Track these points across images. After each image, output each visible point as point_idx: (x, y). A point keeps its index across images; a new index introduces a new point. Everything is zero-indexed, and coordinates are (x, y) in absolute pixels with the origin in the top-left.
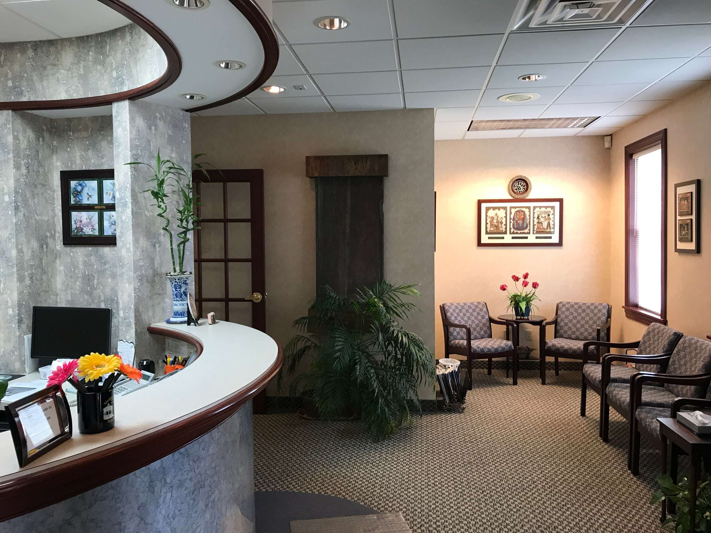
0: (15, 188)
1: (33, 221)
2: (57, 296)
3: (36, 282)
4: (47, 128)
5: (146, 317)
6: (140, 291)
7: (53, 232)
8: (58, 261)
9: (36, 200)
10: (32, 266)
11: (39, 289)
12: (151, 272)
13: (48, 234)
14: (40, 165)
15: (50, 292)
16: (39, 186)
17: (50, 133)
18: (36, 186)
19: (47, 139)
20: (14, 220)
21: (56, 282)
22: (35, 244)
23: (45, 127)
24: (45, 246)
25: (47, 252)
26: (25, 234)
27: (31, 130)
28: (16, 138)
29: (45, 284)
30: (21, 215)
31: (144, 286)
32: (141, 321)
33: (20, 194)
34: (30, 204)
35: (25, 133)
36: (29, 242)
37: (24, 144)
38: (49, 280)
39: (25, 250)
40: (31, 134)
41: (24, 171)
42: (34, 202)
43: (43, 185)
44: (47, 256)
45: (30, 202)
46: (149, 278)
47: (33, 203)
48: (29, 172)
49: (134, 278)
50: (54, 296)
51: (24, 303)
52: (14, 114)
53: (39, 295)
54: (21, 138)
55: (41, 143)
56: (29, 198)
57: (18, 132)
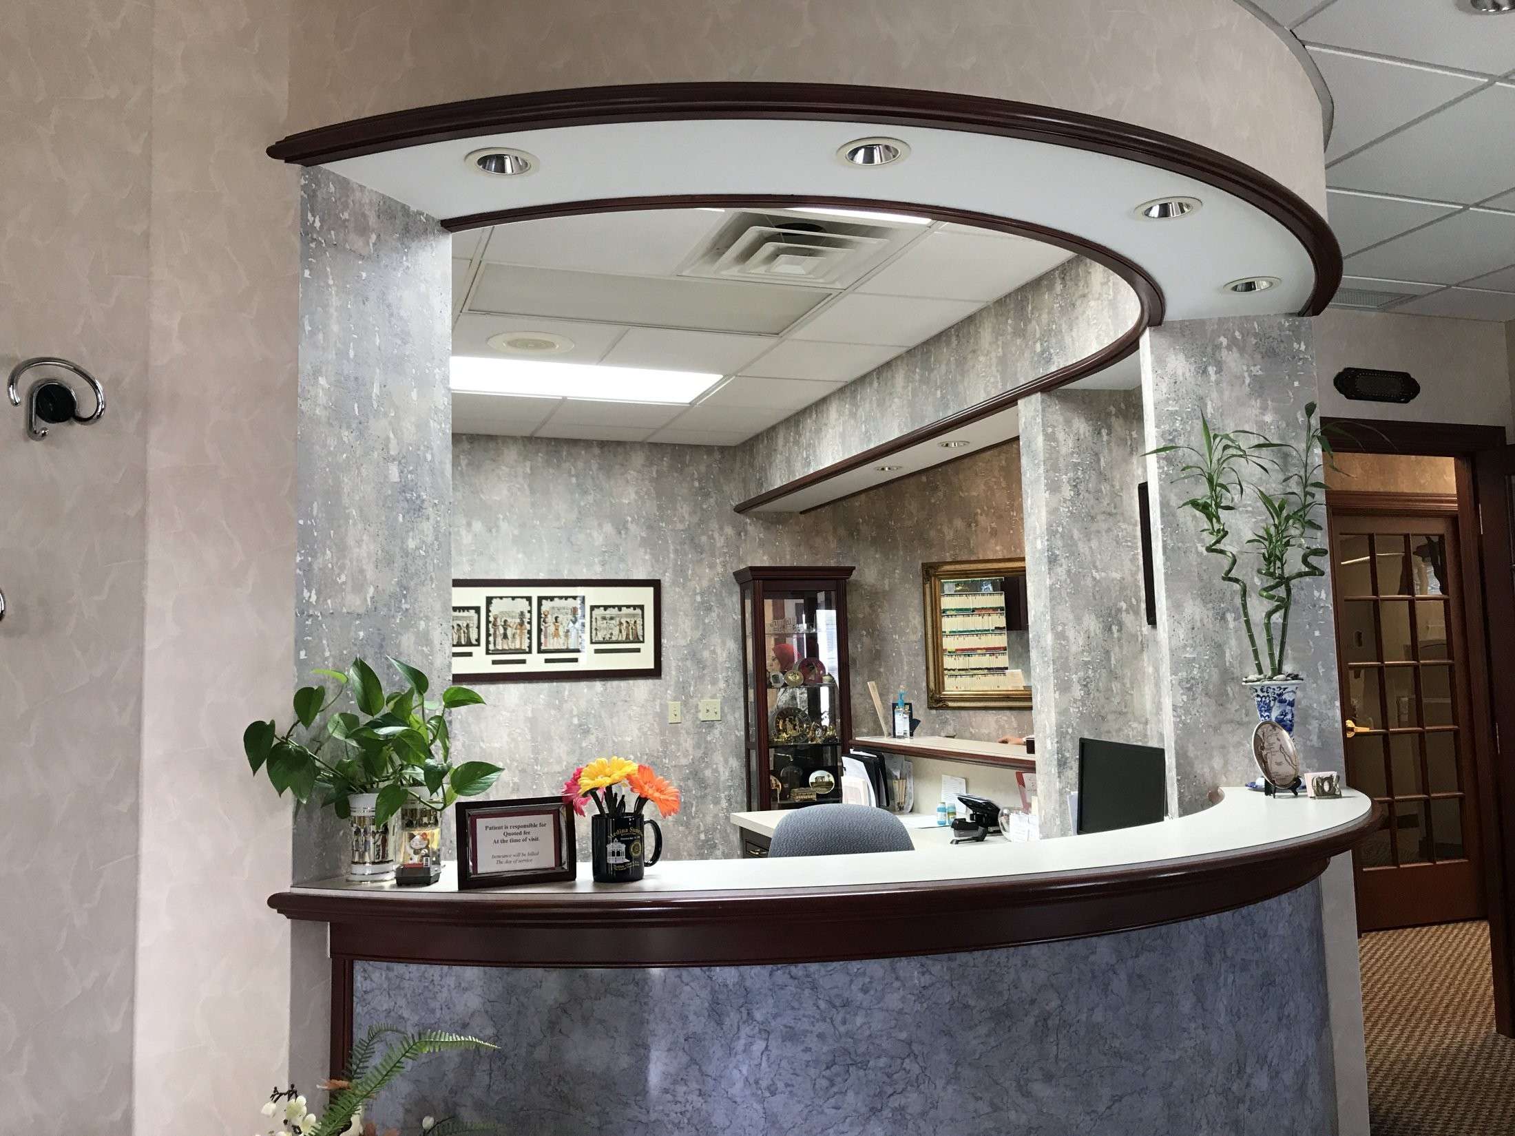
0: (1050, 525)
1: (1089, 582)
2: (1146, 723)
3: (1097, 694)
4: (1119, 411)
5: (1206, 770)
6: (1187, 712)
7: (1133, 600)
8: (1145, 656)
9: (1094, 544)
10: (1086, 663)
11: (1103, 707)
12: (1215, 676)
13: (1124, 605)
14: (1103, 477)
15: (1130, 716)
16: (1102, 517)
17: (1126, 417)
18: (1093, 518)
19: (1119, 429)
20: (1048, 582)
21: (1143, 696)
22: (1093, 623)
23: (1113, 409)
24: (1115, 628)
25: (1119, 639)
26: (1072, 606)
27: (1083, 420)
28: (1050, 438)
29: (1116, 700)
30: (1061, 571)
31: (1198, 702)
32: (1192, 777)
33: (1058, 536)
34: (1082, 551)
35: (1070, 427)
36: (1078, 619)
37: (1066, 445)
38: (1125, 692)
39: (1071, 634)
40: (1081, 426)
41: (1067, 492)
42: (1091, 548)
43: (1110, 514)
44: (1121, 647)
45: (1083, 547)
46: (1211, 687)
47: (1087, 549)
48: (1079, 495)
49: (1172, 685)
50: (1140, 723)
51: (1070, 731)
52: (1045, 396)
53: (1103, 718)
54: (1061, 436)
55: (1105, 438)
56: (1080, 539)
57: (1054, 427)
